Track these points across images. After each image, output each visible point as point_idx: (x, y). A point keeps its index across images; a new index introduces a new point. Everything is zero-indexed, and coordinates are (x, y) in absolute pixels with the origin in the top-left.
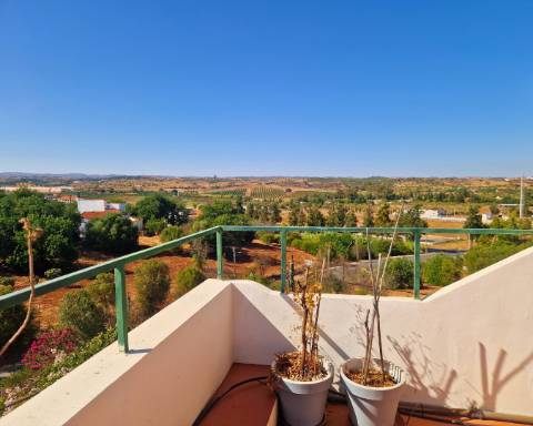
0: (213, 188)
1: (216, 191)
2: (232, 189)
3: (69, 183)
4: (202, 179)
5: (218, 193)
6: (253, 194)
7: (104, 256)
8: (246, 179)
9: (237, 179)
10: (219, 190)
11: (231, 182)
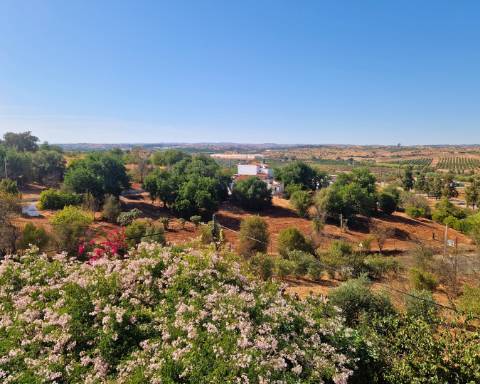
0: (393, 157)
1: (397, 160)
2: (415, 158)
3: (262, 151)
4: (384, 148)
5: (398, 163)
6: (440, 165)
7: (242, 211)
8: (437, 147)
9: (425, 148)
10: (400, 159)
11: (415, 150)
